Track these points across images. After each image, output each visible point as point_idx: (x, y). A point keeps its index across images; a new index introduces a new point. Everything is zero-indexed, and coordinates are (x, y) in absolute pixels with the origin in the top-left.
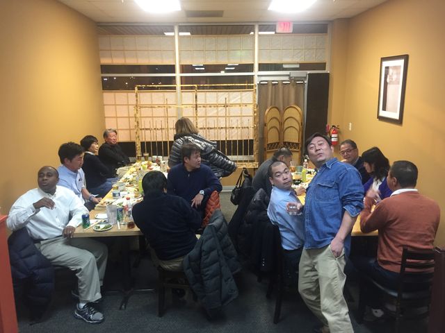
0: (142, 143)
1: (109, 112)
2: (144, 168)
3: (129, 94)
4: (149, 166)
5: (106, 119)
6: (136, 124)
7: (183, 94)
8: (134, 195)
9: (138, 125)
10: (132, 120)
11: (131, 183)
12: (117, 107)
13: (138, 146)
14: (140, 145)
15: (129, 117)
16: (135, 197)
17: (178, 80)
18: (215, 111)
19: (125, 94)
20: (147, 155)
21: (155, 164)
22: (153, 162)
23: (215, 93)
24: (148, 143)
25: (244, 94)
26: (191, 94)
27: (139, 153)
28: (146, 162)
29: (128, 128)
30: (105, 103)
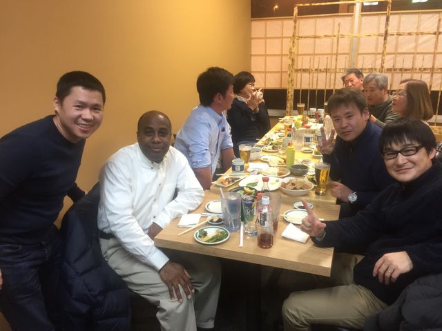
0: (296, 92)
1: (257, 47)
2: (297, 125)
3: (285, 22)
4: (305, 122)
5: (253, 58)
6: (290, 62)
7: (364, 18)
8: (276, 170)
9: (293, 65)
10: (286, 59)
11: (275, 147)
12: (268, 40)
13: (291, 94)
14: (293, 93)
15: (282, 55)
18: (413, 45)
19: (279, 22)
23: (417, 16)
24: (305, 92)
28: (300, 117)
29: (279, 70)
30: (252, 36)
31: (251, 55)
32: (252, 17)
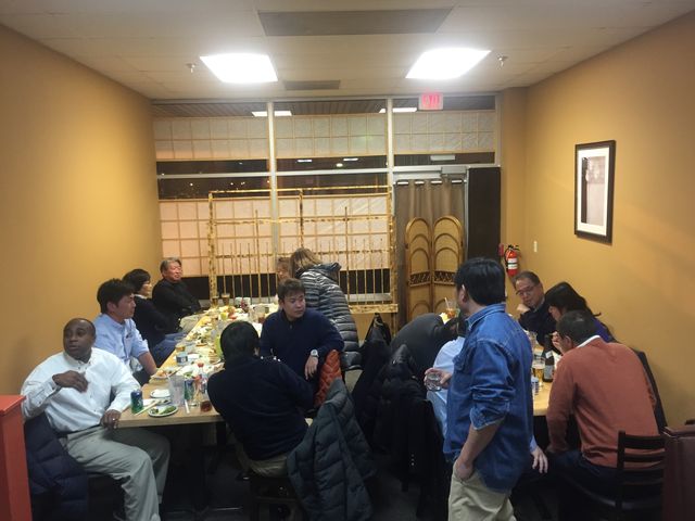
0: (220, 279)
1: (168, 231)
2: (223, 317)
3: (200, 204)
4: (231, 313)
5: (164, 243)
6: (210, 249)
7: (281, 202)
8: (208, 359)
9: (213, 251)
10: (204, 244)
11: (204, 340)
12: (181, 223)
13: (213, 282)
14: (215, 281)
15: (199, 239)
16: (211, 362)
17: (273, 182)
18: (331, 227)
19: (193, 204)
20: (227, 296)
21: (240, 310)
22: (236, 307)
23: (330, 200)
24: (229, 278)
25: (373, 200)
26: (292, 202)
27: (214, 293)
28: (226, 308)
29: (197, 255)
30: (163, 219)
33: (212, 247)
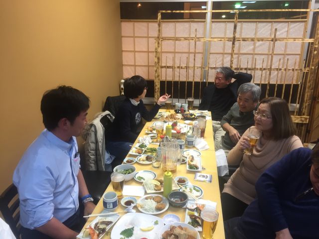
3: (150, 24)
6: (156, 60)
7: (214, 24)
9: (158, 62)
12: (136, 39)
15: (148, 52)
19: (145, 24)
23: (255, 24)
24: (169, 83)
25: (293, 25)
29: (147, 64)
30: (123, 35)
31: (122, 51)
32: (121, 18)
33: (158, 59)
